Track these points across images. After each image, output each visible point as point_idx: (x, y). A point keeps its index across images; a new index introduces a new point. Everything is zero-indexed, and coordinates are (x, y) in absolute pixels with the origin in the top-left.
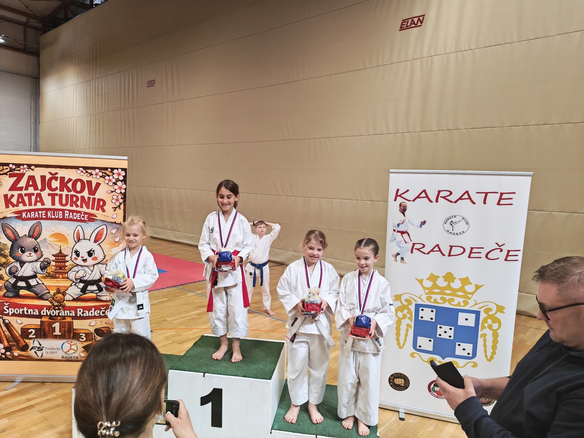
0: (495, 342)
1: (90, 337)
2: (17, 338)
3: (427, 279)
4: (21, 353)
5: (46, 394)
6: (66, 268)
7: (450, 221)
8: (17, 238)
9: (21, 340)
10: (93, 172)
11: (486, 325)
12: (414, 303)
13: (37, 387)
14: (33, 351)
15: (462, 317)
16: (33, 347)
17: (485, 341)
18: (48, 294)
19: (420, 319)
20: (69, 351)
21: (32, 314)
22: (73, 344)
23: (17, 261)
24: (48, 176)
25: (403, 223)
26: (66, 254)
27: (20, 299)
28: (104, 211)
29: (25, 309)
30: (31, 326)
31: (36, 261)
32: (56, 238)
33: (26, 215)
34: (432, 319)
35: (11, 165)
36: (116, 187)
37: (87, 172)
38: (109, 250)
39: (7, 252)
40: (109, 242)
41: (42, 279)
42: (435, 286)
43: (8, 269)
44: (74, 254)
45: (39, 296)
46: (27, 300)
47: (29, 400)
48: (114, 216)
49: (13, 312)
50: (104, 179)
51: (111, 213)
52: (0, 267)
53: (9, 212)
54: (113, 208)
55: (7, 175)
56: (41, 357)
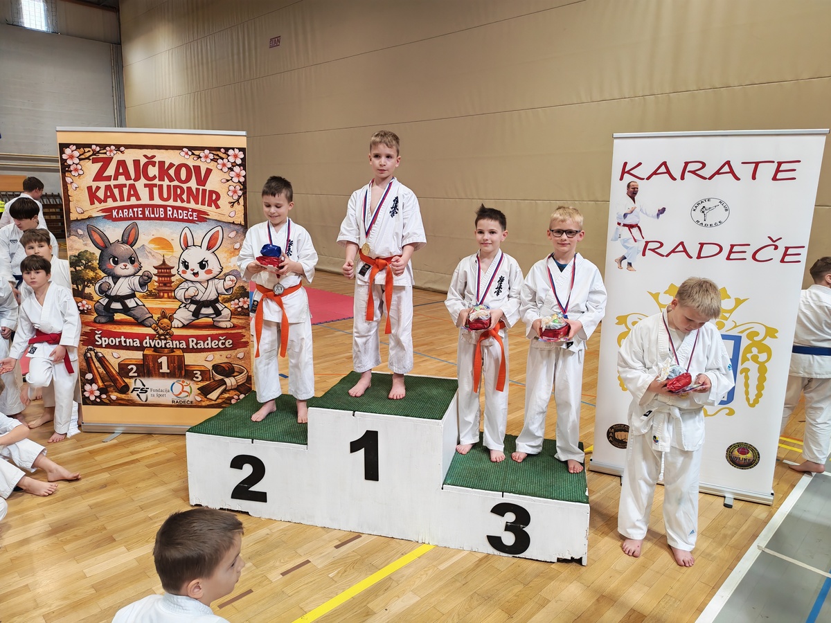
0: (762, 379)
1: (207, 376)
2: (113, 376)
3: (665, 292)
4: (119, 395)
5: (154, 447)
6: (172, 284)
7: (700, 207)
8: (108, 244)
9: (119, 379)
10: (202, 154)
11: (749, 356)
13: (142, 439)
14: (135, 393)
16: (135, 388)
17: (747, 378)
18: (150, 319)
20: (180, 393)
21: (132, 345)
22: (185, 384)
23: (109, 275)
24: (143, 161)
25: (632, 212)
26: (171, 265)
27: (115, 326)
28: (218, 207)
29: (123, 339)
30: (131, 361)
31: (134, 275)
32: (158, 245)
33: (118, 213)
35: (94, 147)
36: (232, 174)
37: (193, 154)
38: (227, 260)
39: (96, 263)
40: (226, 249)
43: (97, 285)
44: (181, 265)
45: (139, 321)
46: (125, 327)
47: (132, 453)
48: (232, 214)
49: (107, 343)
50: (216, 163)
51: (228, 211)
52: (88, 283)
53: (95, 210)
54: (230, 203)
55: (90, 159)
56: (146, 401)
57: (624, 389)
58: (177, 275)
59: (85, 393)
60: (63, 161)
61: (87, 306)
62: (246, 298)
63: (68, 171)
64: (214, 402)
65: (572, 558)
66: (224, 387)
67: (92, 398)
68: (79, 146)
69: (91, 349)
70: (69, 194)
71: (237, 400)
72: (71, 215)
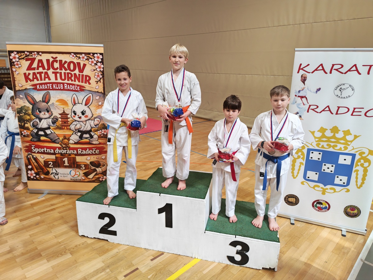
0: (365, 175)
1: (88, 167)
2: (42, 167)
3: (318, 131)
4: (45, 176)
5: (62, 202)
6: (69, 122)
7: (339, 88)
8: (35, 102)
9: (45, 168)
10: (81, 56)
11: (359, 164)
12: (306, 148)
13: (57, 197)
14: (52, 175)
15: (341, 158)
16: (52, 173)
17: (357, 174)
18: (58, 140)
19: (310, 159)
20: (75, 175)
21: (50, 152)
23: (37, 118)
24: (51, 60)
25: (303, 90)
26: (67, 113)
27: (41, 143)
28: (90, 84)
29: (45, 149)
30: (50, 160)
31: (49, 118)
32: (61, 103)
33: (39, 87)
34: (319, 159)
35: (26, 52)
36: (97, 67)
37: (76, 56)
38: (95, 110)
39: (30, 112)
40: (94, 105)
41: (54, 130)
42: (323, 136)
43: (32, 123)
44: (72, 113)
45: (53, 140)
46: (46, 143)
47: (52, 205)
48: (97, 87)
49: (38, 151)
50: (88, 61)
51: (95, 85)
52: (26, 122)
53: (28, 85)
54: (96, 82)
55: (24, 59)
56: (58, 179)
57: (294, 178)
59: (28, 175)
60: (11, 60)
61: (27, 133)
62: (105, 130)
63: (13, 65)
64: (91, 180)
65: (270, 268)
66: (96, 172)
67: (32, 177)
68: (18, 52)
69: (30, 154)
70: (15, 77)
71: (102, 179)
72: (16, 88)
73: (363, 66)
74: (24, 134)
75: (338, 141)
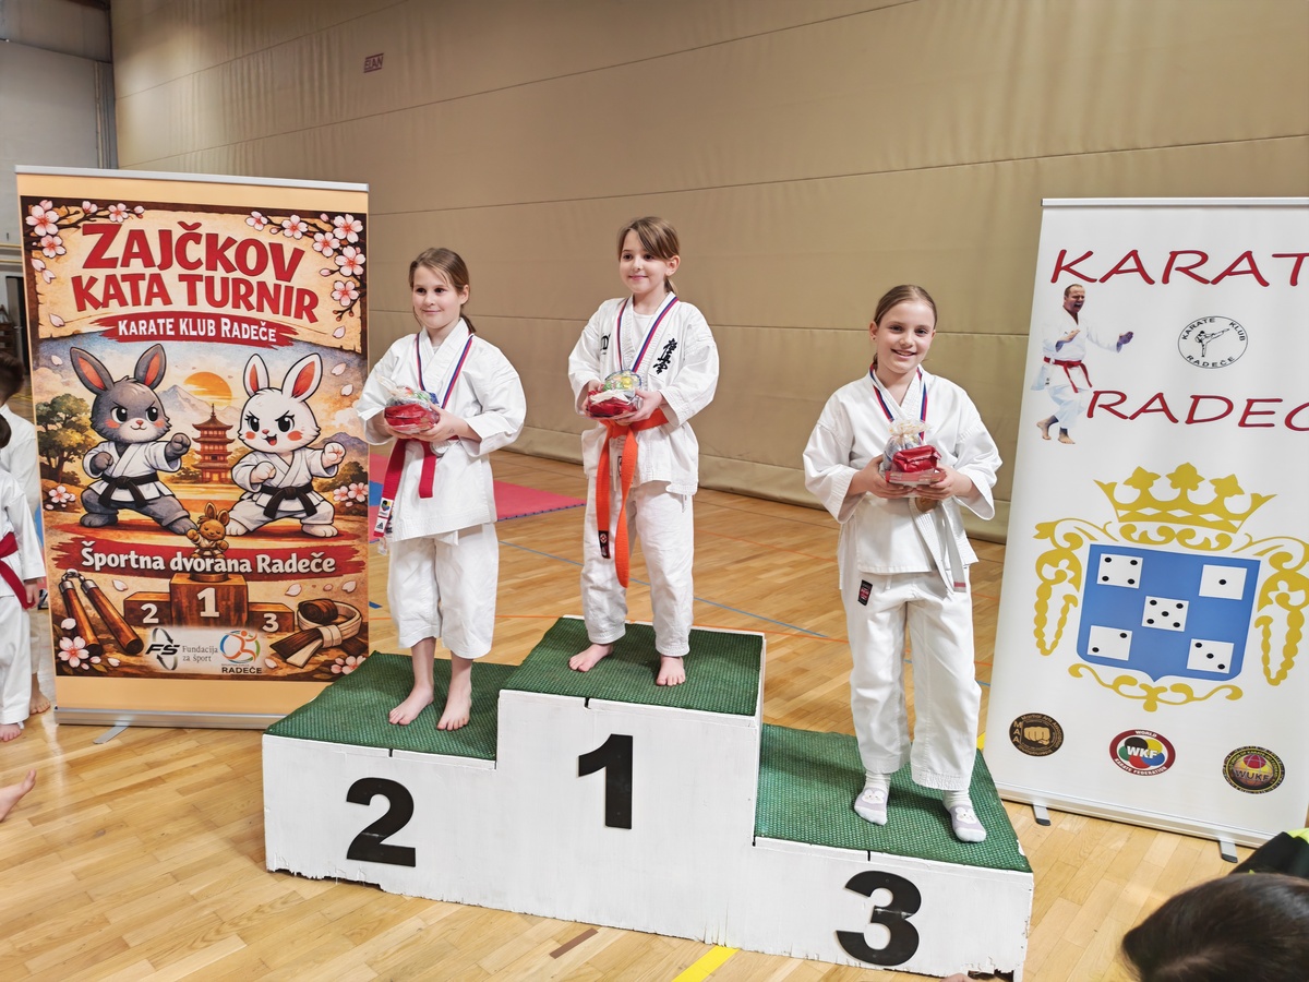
0: (1294, 636)
1: (289, 622)
2: (115, 623)
3: (1127, 483)
4: (125, 658)
5: (189, 753)
6: (228, 457)
7: (1196, 331)
8: (108, 383)
9: (125, 629)
10: (286, 223)
11: (1272, 595)
12: (1087, 544)
13: (165, 738)
14: (154, 654)
15: (1210, 575)
16: (153, 646)
17: (1267, 634)
18: (186, 520)
19: (1100, 581)
20: (239, 654)
21: (149, 567)
22: (247, 637)
23: (109, 439)
24: (177, 233)
25: (1071, 339)
26: (226, 423)
27: (119, 532)
28: (313, 319)
29: (133, 556)
30: (147, 597)
31: (155, 440)
32: (203, 386)
33: (128, 327)
34: (1131, 582)
35: (86, 205)
36: (341, 260)
37: (270, 222)
38: (329, 414)
39: (85, 418)
40: (326, 397)
42: (1146, 499)
43: (88, 458)
44: (245, 423)
45: (164, 523)
46: (137, 534)
47: (151, 766)
48: (339, 333)
49: (103, 563)
50: (312, 240)
51: (333, 326)
52: (69, 455)
53: (87, 320)
54: (336, 312)
55: (79, 227)
56: (173, 669)
57: (1045, 652)
58: (237, 440)
60: (28, 229)
61: (67, 496)
62: (361, 485)
63: (36, 248)
64: (298, 671)
65: (995, 971)
66: (317, 643)
67: (75, 663)
68: (58, 202)
69: (73, 575)
70: (38, 290)
71: (342, 666)
72: (41, 329)
73: (1275, 256)
74: (55, 500)
75: (1196, 515)
